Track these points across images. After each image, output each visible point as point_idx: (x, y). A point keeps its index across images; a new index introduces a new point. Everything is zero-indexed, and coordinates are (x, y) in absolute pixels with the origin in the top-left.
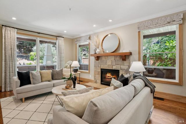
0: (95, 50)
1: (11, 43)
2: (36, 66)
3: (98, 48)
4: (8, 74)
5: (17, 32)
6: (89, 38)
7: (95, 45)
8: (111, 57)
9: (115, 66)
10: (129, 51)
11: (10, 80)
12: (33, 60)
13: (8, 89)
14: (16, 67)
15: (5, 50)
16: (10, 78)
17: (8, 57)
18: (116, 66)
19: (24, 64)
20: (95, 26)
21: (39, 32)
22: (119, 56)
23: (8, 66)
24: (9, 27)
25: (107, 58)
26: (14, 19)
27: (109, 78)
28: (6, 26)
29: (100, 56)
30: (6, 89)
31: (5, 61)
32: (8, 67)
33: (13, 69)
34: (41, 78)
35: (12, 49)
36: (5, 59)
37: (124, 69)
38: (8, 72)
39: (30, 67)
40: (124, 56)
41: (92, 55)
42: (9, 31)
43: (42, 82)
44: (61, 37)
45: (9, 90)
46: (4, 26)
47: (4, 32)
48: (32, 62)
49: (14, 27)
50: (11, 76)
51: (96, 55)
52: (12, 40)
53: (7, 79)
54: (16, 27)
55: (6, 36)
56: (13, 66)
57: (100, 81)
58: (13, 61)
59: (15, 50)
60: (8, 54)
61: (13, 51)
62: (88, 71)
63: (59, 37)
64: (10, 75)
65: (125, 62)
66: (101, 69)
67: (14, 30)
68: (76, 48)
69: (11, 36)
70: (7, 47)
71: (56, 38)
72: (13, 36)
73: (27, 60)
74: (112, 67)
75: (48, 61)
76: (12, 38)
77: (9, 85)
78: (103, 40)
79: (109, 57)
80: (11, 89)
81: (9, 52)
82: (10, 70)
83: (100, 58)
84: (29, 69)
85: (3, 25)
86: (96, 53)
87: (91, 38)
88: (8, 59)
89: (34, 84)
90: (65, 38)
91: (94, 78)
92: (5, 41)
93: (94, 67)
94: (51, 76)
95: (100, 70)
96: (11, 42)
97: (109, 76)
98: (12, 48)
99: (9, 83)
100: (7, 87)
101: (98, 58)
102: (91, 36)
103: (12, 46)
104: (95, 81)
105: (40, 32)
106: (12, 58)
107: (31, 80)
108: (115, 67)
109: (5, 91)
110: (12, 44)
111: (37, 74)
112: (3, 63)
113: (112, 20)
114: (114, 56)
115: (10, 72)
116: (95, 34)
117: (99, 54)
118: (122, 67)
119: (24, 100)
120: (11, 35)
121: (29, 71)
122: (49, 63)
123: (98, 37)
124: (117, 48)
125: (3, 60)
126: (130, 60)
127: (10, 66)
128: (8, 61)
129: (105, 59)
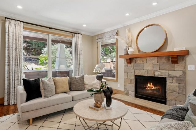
0: (127, 50)
1: (16, 41)
2: (47, 72)
3: (131, 46)
4: (12, 82)
5: (23, 27)
6: (117, 33)
7: (126, 43)
8: (151, 58)
9: (158, 71)
10: (186, 48)
11: (14, 90)
12: (43, 64)
13: (12, 102)
14: (23, 73)
15: (9, 50)
16: (14, 87)
17: (12, 59)
18: (161, 72)
19: (32, 69)
20: (127, 14)
21: (51, 27)
22: (165, 57)
23: (12, 71)
24: (13, 19)
25: (144, 59)
26: (20, 7)
27: (150, 89)
28: (9, 19)
29: (133, 58)
30: (9, 101)
31: (9, 65)
32: (12, 73)
33: (18, 75)
34: (55, 89)
35: (18, 49)
36: (9, 62)
37: (175, 77)
38: (12, 79)
39: (39, 73)
40: (175, 56)
41: (121, 57)
42: (13, 25)
43: (56, 93)
44: (78, 34)
45: (13, 104)
46: (8, 18)
47: (8, 26)
48: (41, 66)
49: (20, 20)
50: (15, 85)
51: (128, 57)
52: (17, 37)
53: (11, 88)
54: (22, 21)
55: (10, 32)
56: (18, 71)
57: (134, 92)
58: (19, 64)
59: (21, 51)
60: (12, 56)
61: (19, 51)
62: (115, 79)
63: (75, 33)
64: (14, 83)
65: (176, 65)
66: (136, 76)
67: (20, 24)
68: (98, 48)
69: (16, 32)
70: (12, 47)
71: (72, 35)
72: (19, 31)
73: (36, 64)
74: (154, 73)
75: (61, 64)
76: (17, 34)
77: (13, 97)
78: (138, 35)
79: (148, 59)
80: (16, 101)
81: (13, 53)
82: (14, 76)
83: (134, 61)
84: (38, 75)
85: (6, 18)
86: (128, 54)
87: (120, 34)
88: (12, 61)
89: (46, 97)
90: (84, 35)
91: (125, 88)
92: (9, 38)
93: (125, 72)
94: (68, 85)
95: (133, 78)
96: (16, 39)
97: (150, 87)
98: (18, 47)
99: (13, 93)
100: (11, 99)
101: (130, 60)
102: (119, 31)
103: (18, 44)
104: (126, 92)
105: (53, 27)
106: (17, 61)
107: (42, 91)
108: (159, 73)
109: (9, 105)
110: (18, 42)
111: (49, 82)
112: (7, 67)
114: (157, 57)
115: (14, 80)
116: (125, 27)
117: (132, 55)
118: (172, 73)
119: (31, 121)
120: (16, 30)
121: (39, 78)
122: (63, 68)
123: (129, 31)
124: (163, 45)
125: (7, 64)
126: (185, 63)
127: (15, 72)
128: (12, 65)
129: (142, 62)
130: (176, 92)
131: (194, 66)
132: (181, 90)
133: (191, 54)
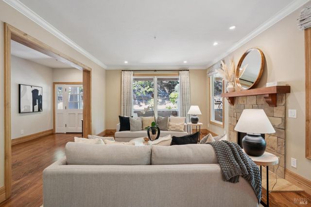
5: (133, 74)
25: (245, 100)
28: (125, 71)
29: (235, 97)
40: (268, 96)
44: (184, 70)
62: (221, 123)
63: (181, 70)
65: (275, 109)
67: (130, 73)
68: (209, 84)
71: (177, 73)
79: (248, 98)
83: (236, 101)
85: (122, 70)
86: (227, 92)
91: (229, 137)
93: (229, 116)
101: (233, 100)
113: (236, 26)
114: (256, 95)
126: (285, 105)
129: (242, 103)
130: (274, 149)
131: (295, 111)
132: (280, 147)
133: (292, 92)
